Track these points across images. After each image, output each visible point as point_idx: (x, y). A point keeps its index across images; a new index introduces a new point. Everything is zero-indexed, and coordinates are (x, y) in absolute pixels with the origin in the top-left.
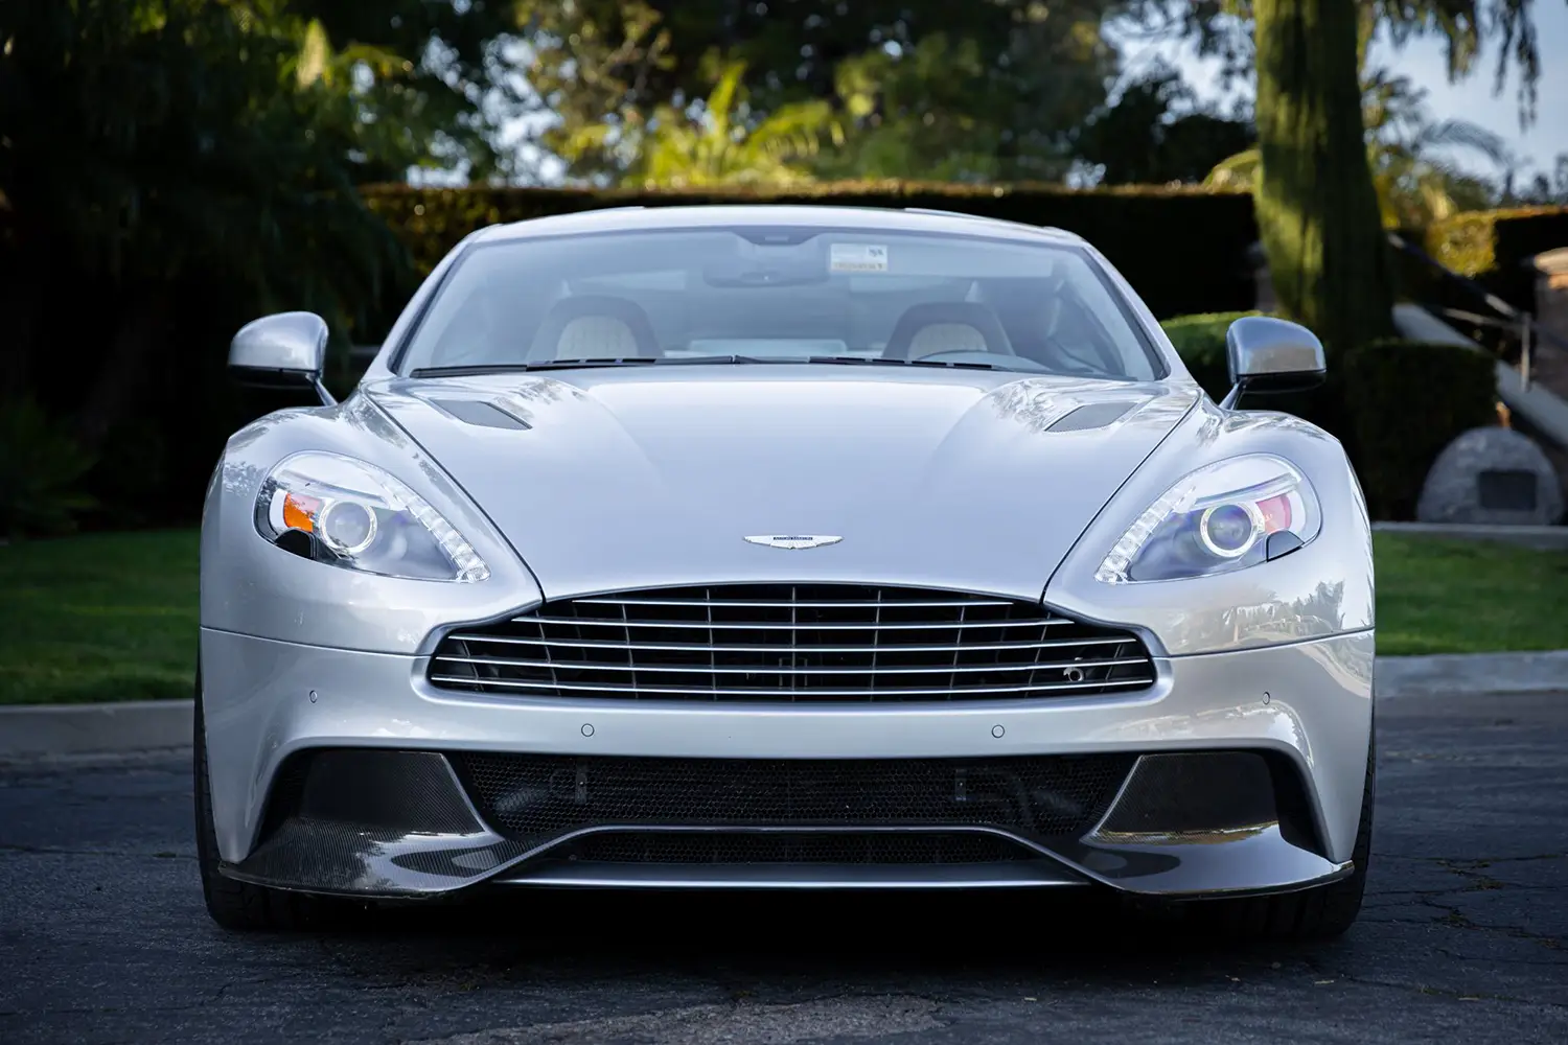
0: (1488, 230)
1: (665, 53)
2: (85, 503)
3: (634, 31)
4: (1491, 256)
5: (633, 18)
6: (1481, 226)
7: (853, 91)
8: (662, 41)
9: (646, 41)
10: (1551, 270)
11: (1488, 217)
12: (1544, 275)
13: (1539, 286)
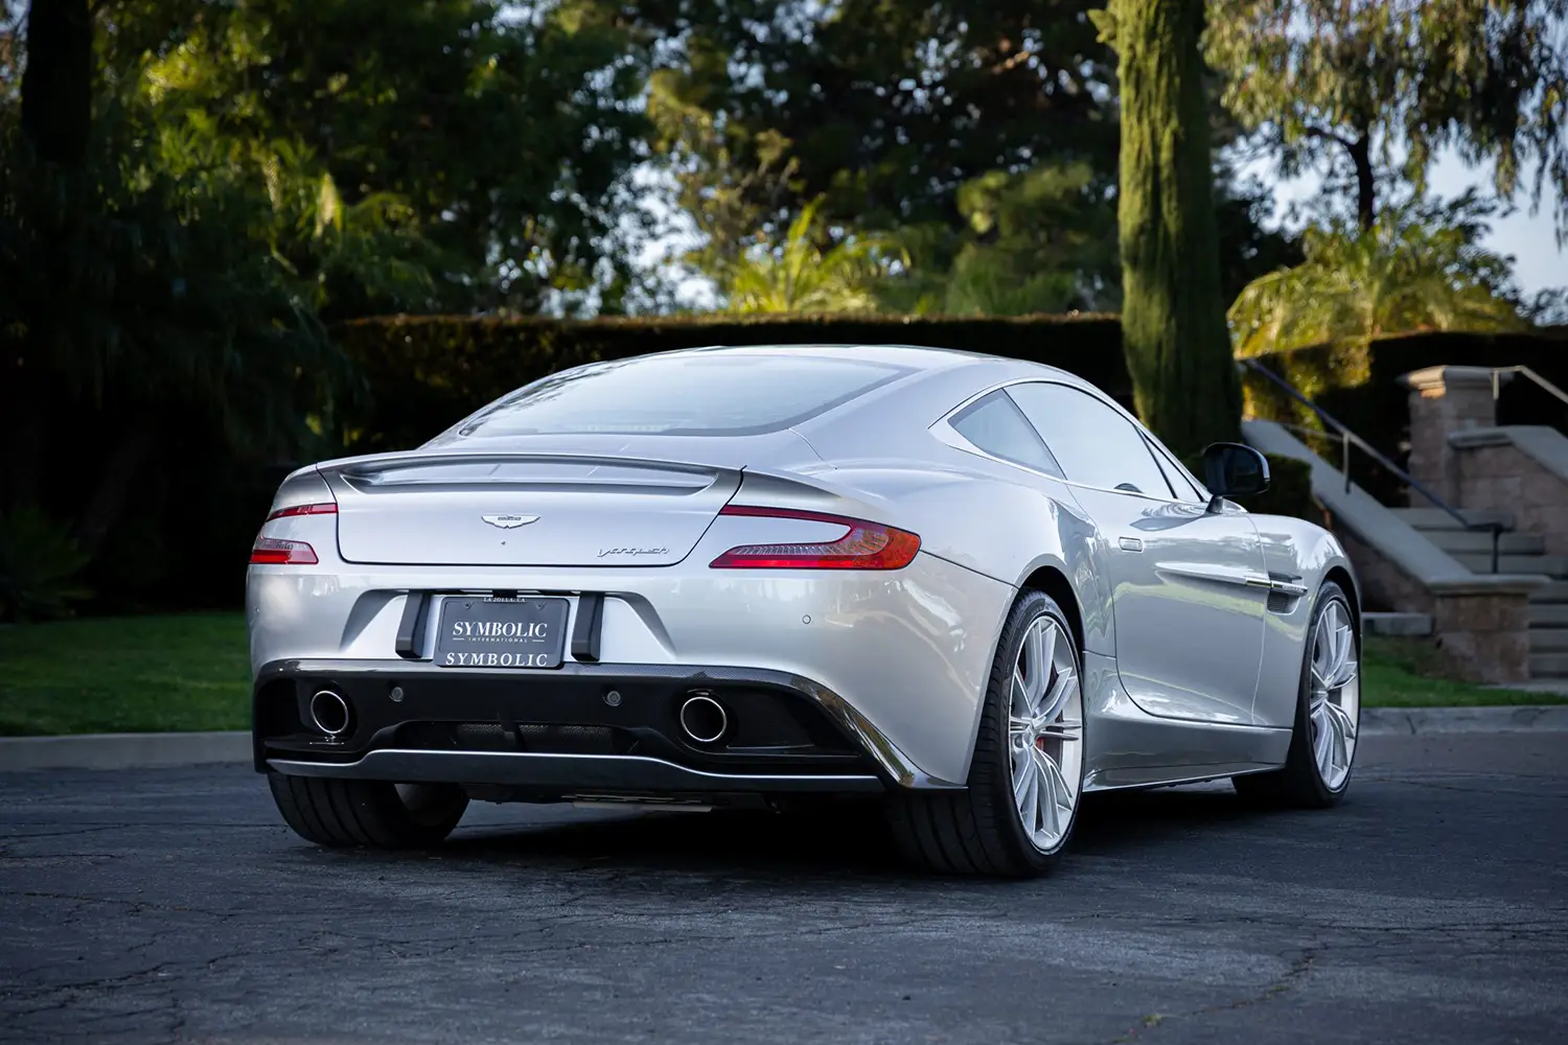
0: (1365, 351)
1: (793, 177)
2: (81, 593)
3: (767, 156)
4: (1368, 374)
5: (764, 145)
6: (1360, 348)
7: (973, 210)
8: (793, 164)
9: (778, 166)
10: (1422, 386)
11: (1364, 340)
12: (1414, 389)
13: (1413, 400)
